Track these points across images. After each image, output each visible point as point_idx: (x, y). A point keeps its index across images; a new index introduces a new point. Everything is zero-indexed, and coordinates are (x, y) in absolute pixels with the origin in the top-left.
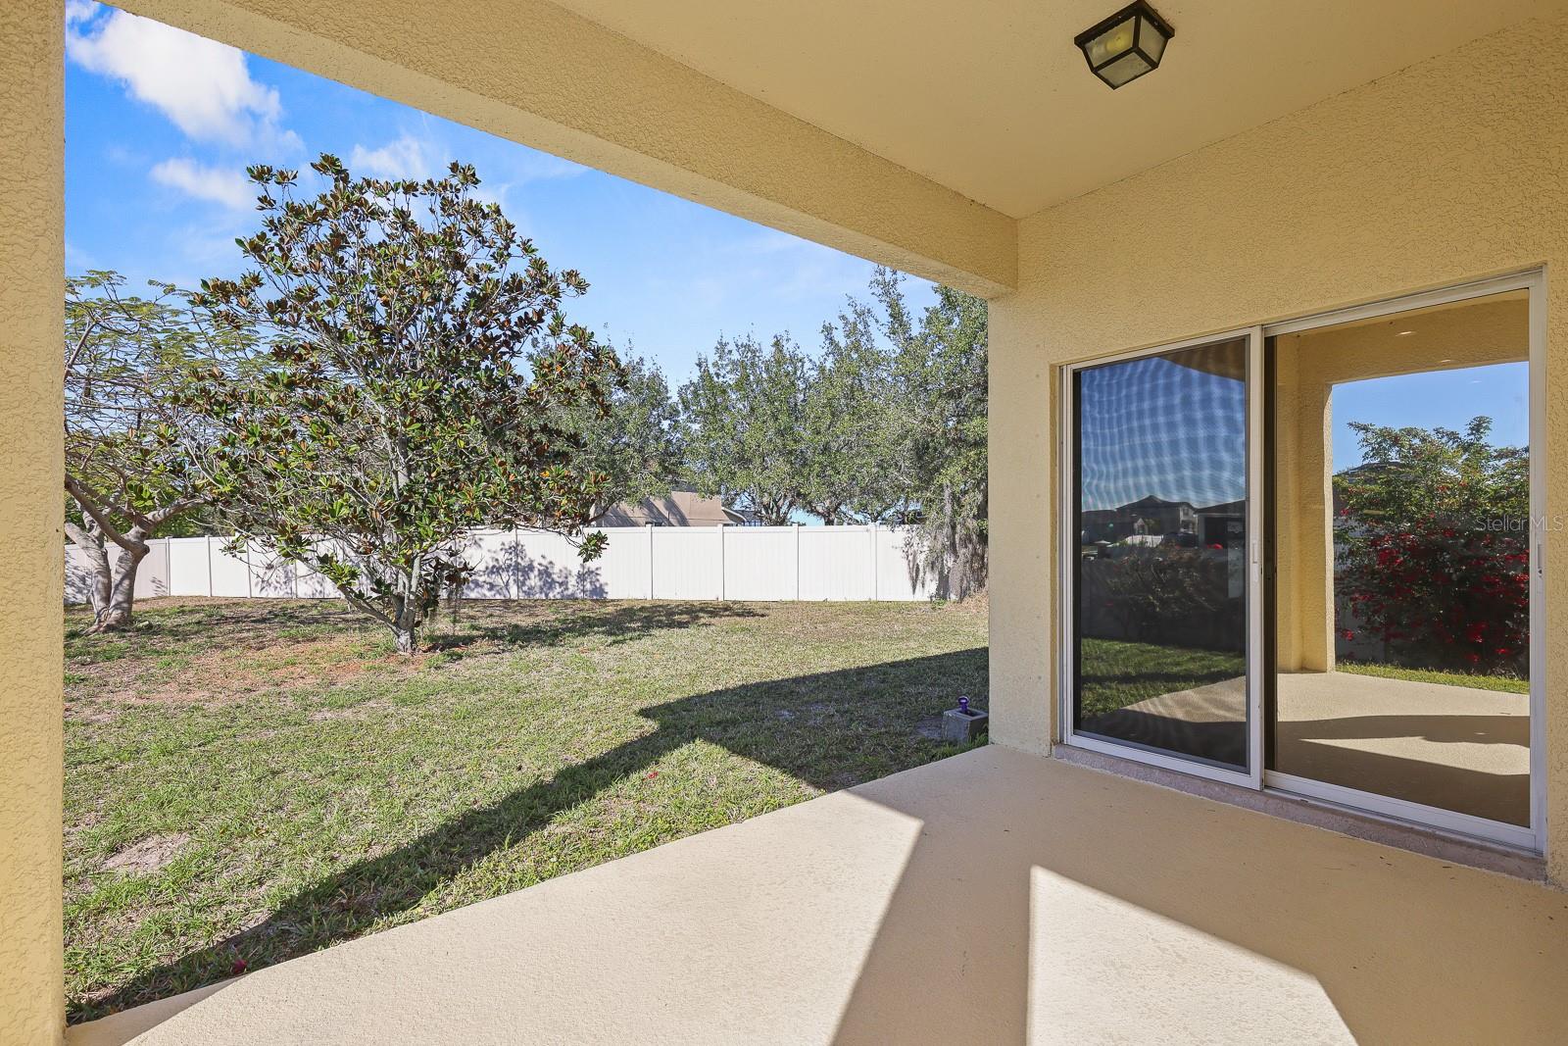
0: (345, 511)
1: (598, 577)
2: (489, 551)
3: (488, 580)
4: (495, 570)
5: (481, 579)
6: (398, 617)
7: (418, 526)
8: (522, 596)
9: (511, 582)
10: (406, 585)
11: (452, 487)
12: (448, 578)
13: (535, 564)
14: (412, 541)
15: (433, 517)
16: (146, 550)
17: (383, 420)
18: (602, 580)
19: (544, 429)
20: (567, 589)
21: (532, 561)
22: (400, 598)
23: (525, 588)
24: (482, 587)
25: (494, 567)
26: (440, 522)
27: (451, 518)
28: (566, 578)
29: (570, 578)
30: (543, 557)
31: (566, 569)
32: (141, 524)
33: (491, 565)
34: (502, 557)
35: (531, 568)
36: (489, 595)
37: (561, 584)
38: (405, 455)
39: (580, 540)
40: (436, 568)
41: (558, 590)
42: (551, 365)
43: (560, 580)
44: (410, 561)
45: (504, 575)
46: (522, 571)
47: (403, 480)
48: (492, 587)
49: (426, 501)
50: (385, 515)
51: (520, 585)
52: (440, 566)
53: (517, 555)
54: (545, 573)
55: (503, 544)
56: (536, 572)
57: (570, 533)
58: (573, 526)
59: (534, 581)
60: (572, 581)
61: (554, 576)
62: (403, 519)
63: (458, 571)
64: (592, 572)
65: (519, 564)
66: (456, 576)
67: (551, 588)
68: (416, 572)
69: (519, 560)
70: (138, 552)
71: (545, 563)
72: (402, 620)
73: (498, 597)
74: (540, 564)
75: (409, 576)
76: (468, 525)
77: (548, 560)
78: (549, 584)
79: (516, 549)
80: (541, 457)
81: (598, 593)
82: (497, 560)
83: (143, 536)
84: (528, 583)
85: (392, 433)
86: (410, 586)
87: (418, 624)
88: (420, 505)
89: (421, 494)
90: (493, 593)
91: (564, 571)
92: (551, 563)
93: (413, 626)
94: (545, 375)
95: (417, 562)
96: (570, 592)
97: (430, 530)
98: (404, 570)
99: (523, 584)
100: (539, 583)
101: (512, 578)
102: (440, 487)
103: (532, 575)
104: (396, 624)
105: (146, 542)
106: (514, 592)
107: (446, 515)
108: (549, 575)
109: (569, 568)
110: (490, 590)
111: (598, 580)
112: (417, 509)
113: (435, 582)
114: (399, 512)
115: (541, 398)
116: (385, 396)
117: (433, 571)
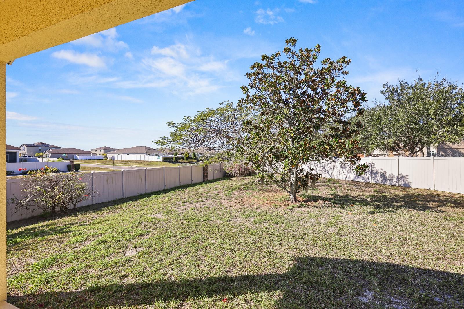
1: (407, 179)
8: (374, 182)
13: (379, 172)
18: (409, 180)
21: (377, 170)
23: (375, 180)
28: (392, 178)
29: (394, 178)
31: (392, 174)
37: (390, 180)
43: (389, 178)
45: (368, 174)
46: (374, 174)
51: (373, 178)
54: (383, 175)
56: (379, 175)
59: (379, 177)
60: (395, 180)
64: (404, 177)
67: (386, 181)
78: (385, 179)
91: (392, 175)
92: (385, 172)
93: (295, 193)
104: (289, 192)
108: (385, 176)
109: (394, 174)
110: (363, 179)
111: (407, 181)
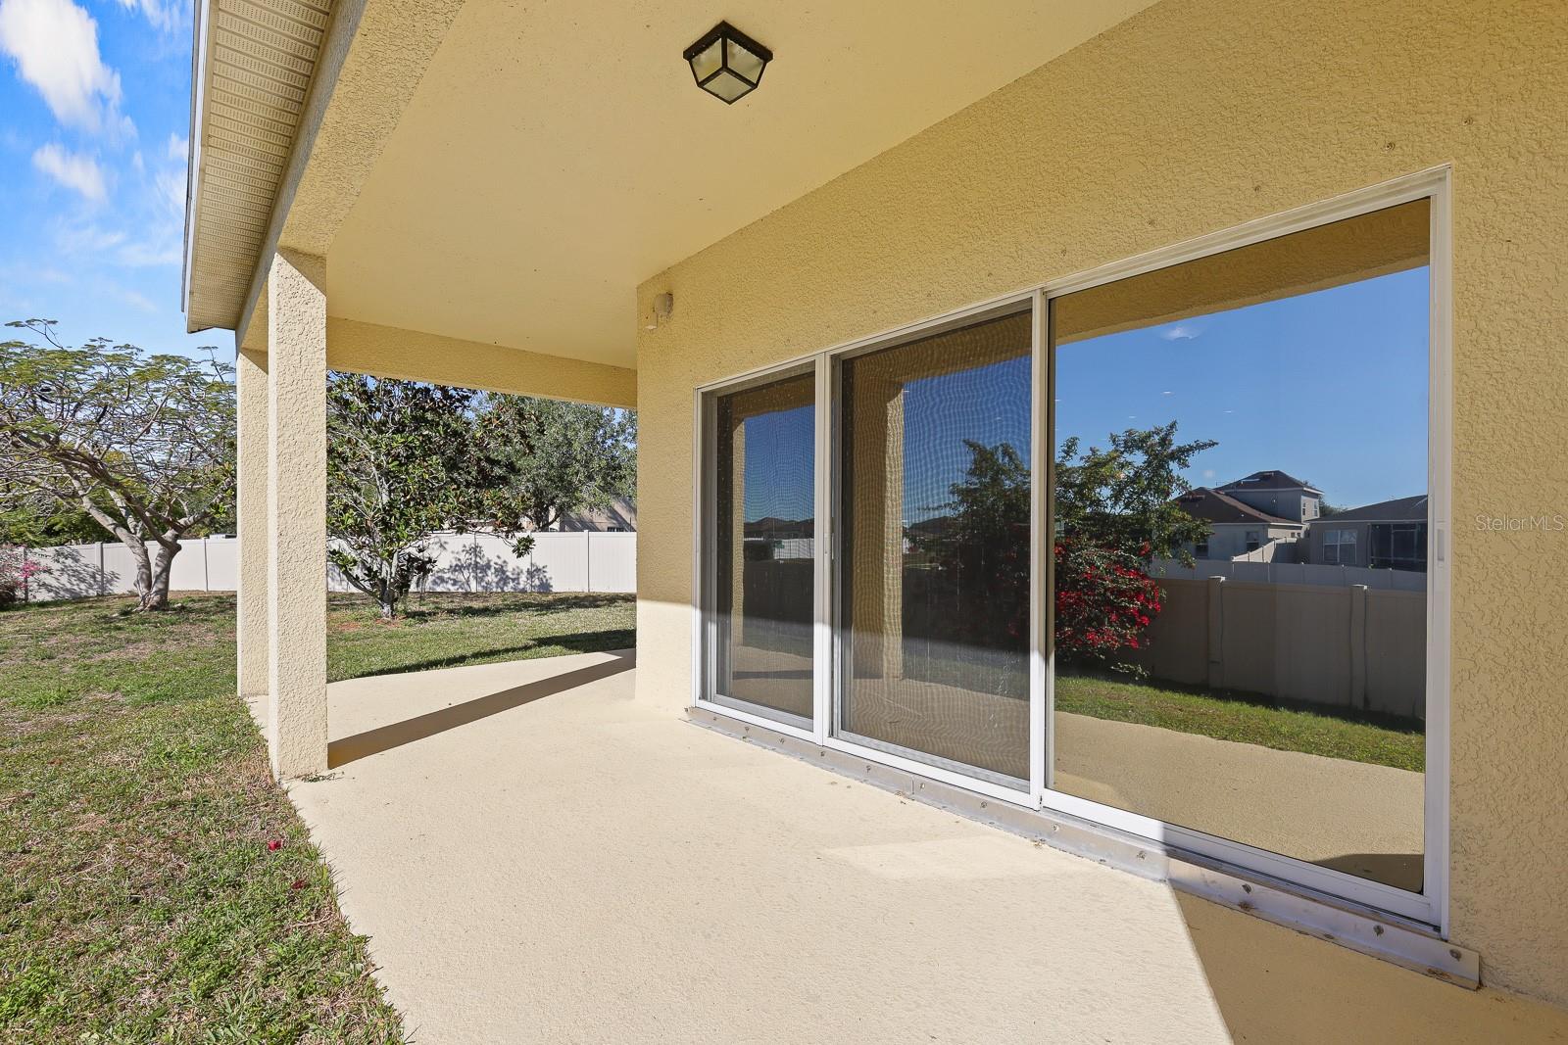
0: (350, 521)
1: (545, 574)
2: (453, 552)
3: (452, 577)
4: (458, 568)
5: (446, 576)
6: (383, 594)
7: (396, 531)
8: (480, 589)
9: (471, 578)
10: (388, 571)
11: (420, 504)
12: (418, 568)
13: (492, 563)
14: (392, 541)
15: (407, 524)
16: (179, 548)
17: (372, 458)
18: (549, 576)
19: (488, 459)
20: (518, 583)
21: (489, 561)
22: (383, 581)
23: (483, 584)
24: (447, 582)
25: (457, 565)
26: (412, 528)
27: (420, 525)
28: (519, 574)
29: (521, 576)
30: (499, 557)
31: (518, 568)
32: (175, 527)
33: (454, 564)
34: (463, 557)
35: (488, 566)
36: (453, 589)
37: (513, 580)
38: (387, 481)
39: (515, 542)
40: (408, 561)
41: (511, 584)
42: (490, 419)
43: (513, 577)
44: (391, 554)
45: (466, 572)
46: (481, 569)
47: (386, 499)
48: (455, 582)
49: (402, 514)
50: (376, 524)
51: (479, 580)
52: (411, 560)
53: (476, 556)
54: (500, 571)
55: (465, 546)
56: (493, 570)
57: (507, 537)
58: (508, 532)
59: (491, 577)
60: (523, 578)
61: (508, 573)
62: (386, 526)
63: (424, 563)
64: (540, 570)
65: (477, 563)
66: (423, 567)
67: (505, 584)
68: (395, 562)
69: (478, 560)
70: (172, 550)
71: (500, 562)
72: (385, 597)
73: (460, 590)
74: (496, 564)
75: (390, 565)
76: (432, 530)
77: (502, 560)
78: (504, 580)
79: (475, 550)
80: (486, 481)
81: (545, 587)
82: (459, 560)
83: (177, 537)
84: (486, 579)
85: (379, 467)
86: (391, 573)
87: (396, 600)
88: (398, 515)
89: (399, 509)
90: (457, 587)
91: (517, 571)
92: (505, 562)
93: (392, 601)
94: (486, 426)
95: (395, 555)
96: (521, 586)
97: (405, 533)
98: (387, 561)
99: (482, 579)
100: (496, 580)
101: (472, 574)
102: (412, 504)
103: (489, 573)
104: (381, 599)
105: (179, 542)
106: (474, 587)
107: (416, 523)
108: (504, 572)
109: (520, 567)
110: (454, 585)
111: (545, 577)
112: (395, 518)
113: (408, 570)
114: (383, 521)
115: (483, 441)
116: (376, 445)
117: (406, 563)
